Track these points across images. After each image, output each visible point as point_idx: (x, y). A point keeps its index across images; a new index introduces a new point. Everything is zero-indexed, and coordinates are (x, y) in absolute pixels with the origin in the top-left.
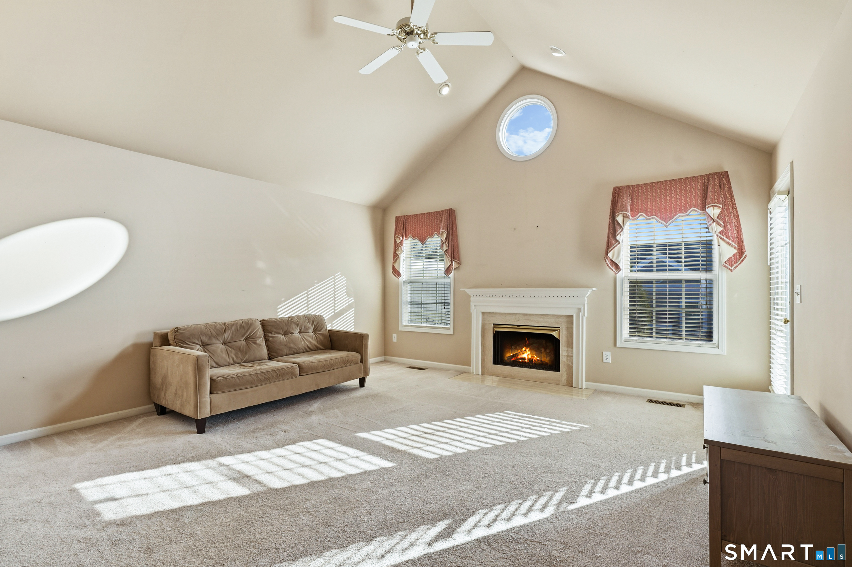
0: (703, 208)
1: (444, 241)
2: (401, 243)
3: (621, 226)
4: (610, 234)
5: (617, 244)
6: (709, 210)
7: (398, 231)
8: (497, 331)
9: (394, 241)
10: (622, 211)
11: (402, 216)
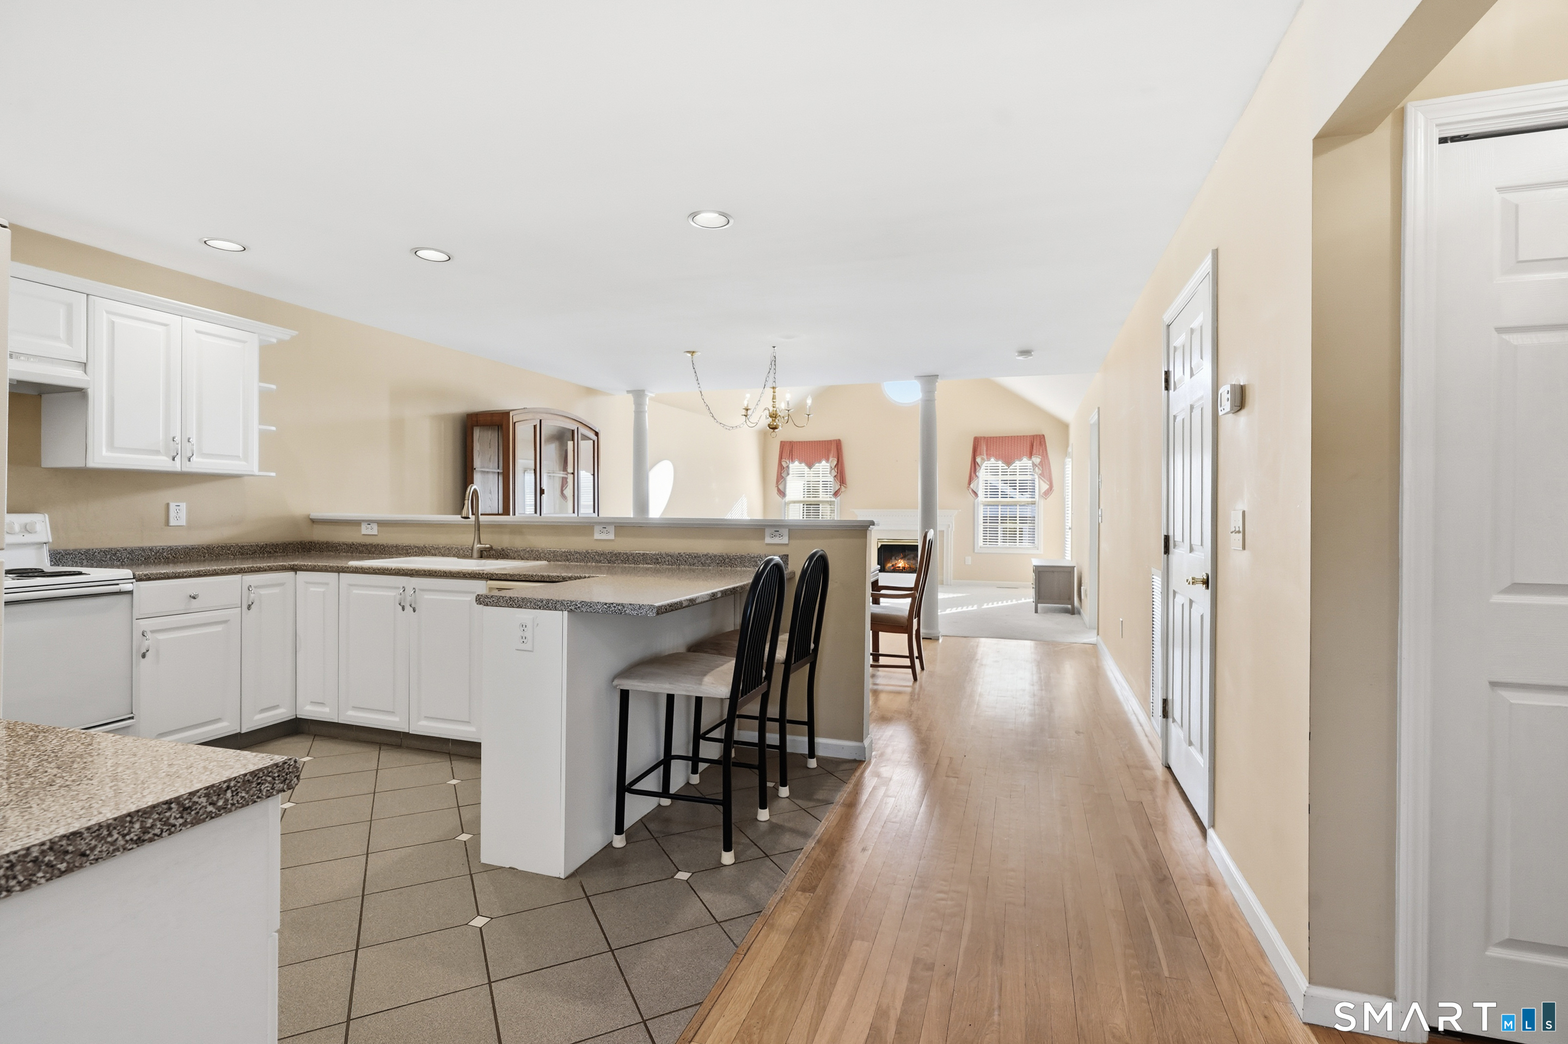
0: (1030, 458)
2: (788, 466)
3: (979, 466)
4: (972, 471)
6: (1034, 459)
7: (784, 455)
8: (882, 545)
9: (779, 464)
10: (981, 455)
11: (787, 442)
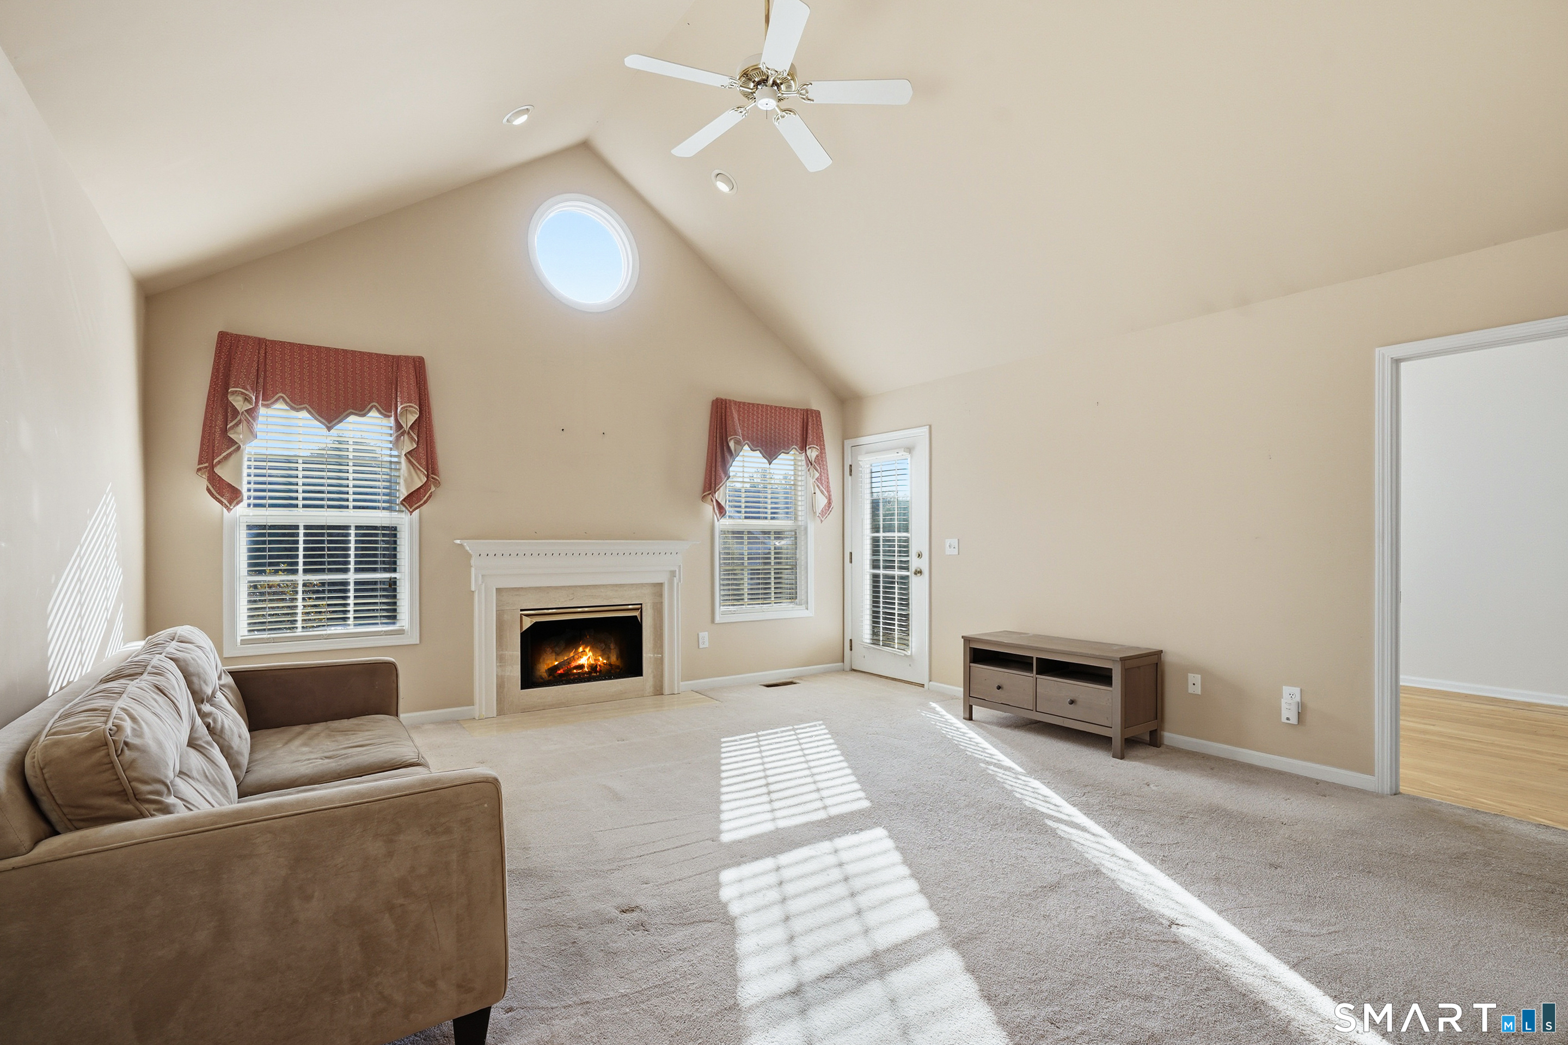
0: (803, 448)
1: (403, 431)
2: (252, 412)
3: (732, 454)
5: (726, 476)
6: (809, 452)
10: (734, 434)
11: (246, 338)
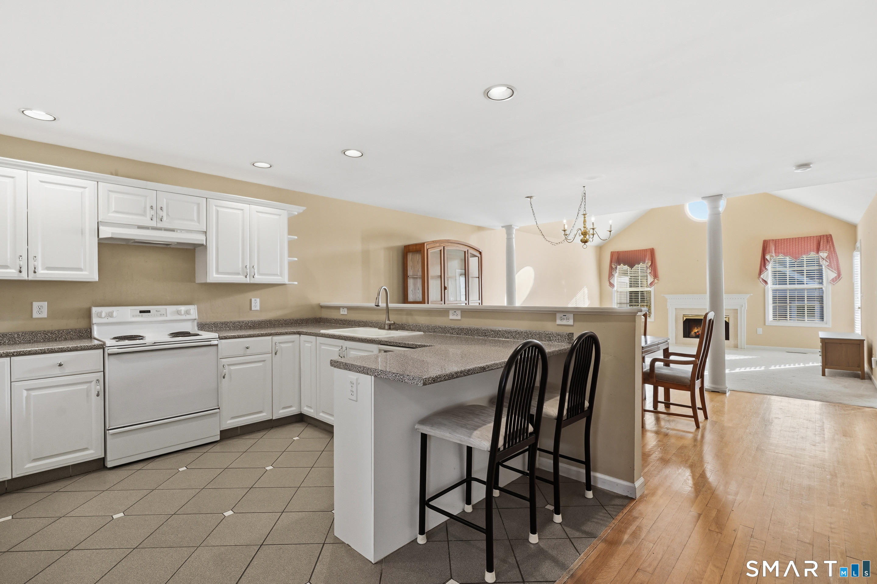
0: (817, 252)
1: (648, 267)
2: (616, 268)
4: (762, 265)
5: (766, 270)
7: (613, 261)
8: (686, 319)
9: (610, 266)
10: (769, 253)
11: (615, 252)
